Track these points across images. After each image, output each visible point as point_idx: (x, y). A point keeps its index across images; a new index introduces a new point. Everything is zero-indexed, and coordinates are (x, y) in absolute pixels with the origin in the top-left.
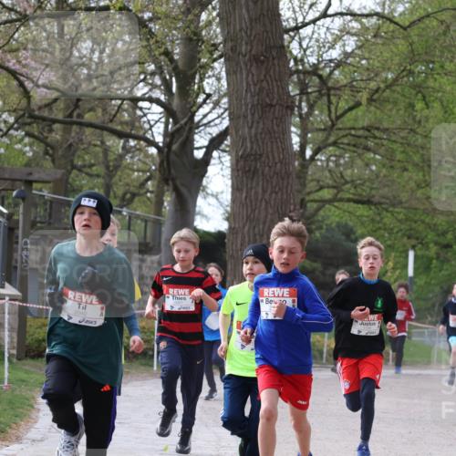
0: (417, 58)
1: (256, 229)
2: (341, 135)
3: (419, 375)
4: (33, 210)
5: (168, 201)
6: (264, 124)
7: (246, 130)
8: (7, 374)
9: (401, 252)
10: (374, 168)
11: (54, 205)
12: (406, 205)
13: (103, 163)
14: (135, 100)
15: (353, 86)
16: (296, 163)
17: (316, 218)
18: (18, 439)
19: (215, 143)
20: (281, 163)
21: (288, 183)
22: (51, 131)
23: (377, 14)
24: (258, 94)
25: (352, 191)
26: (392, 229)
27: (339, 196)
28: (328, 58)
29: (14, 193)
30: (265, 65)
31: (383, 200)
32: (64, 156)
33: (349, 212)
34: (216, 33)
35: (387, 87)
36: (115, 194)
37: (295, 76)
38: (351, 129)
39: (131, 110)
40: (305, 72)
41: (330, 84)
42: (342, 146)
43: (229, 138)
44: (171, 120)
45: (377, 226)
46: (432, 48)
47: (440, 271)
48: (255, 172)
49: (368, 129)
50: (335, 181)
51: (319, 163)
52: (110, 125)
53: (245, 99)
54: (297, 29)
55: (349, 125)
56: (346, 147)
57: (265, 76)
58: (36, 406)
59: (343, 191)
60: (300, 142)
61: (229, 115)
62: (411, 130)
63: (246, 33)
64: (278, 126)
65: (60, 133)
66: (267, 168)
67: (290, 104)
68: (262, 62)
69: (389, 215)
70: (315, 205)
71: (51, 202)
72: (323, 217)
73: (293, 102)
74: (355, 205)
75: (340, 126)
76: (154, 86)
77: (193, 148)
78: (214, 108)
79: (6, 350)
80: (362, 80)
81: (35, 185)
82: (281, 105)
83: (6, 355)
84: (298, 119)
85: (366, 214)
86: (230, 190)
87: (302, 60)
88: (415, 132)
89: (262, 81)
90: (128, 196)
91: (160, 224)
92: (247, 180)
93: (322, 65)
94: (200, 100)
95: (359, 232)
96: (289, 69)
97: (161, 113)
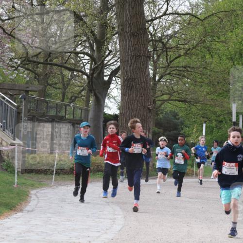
0: (207, 34)
1: (133, 114)
2: (172, 70)
3: (207, 181)
4: (29, 104)
5: (92, 101)
6: (136, 64)
7: (128, 67)
8: (16, 180)
9: (200, 124)
10: (187, 85)
11: (39, 102)
12: (202, 103)
13: (62, 82)
14: (77, 53)
15: (178, 47)
16: (152, 83)
17: (160, 109)
18: (21, 211)
19: (114, 73)
20: (144, 83)
21: (147, 92)
22: (37, 67)
23: (189, 14)
24: (134, 51)
25: (177, 96)
26: (195, 114)
27: (171, 98)
28: (166, 34)
29: (20, 96)
31: (192, 100)
32: (43, 79)
33: (176, 106)
34: (114, 22)
35: (193, 48)
36: (67, 96)
37: (151, 42)
38: (177, 67)
39: (74, 58)
40: (156, 41)
42: (173, 75)
43: (120, 71)
44: (93, 63)
45: (189, 112)
47: (218, 133)
48: (132, 87)
49: (185, 67)
50: (169, 91)
51: (162, 83)
52: (65, 65)
53: (128, 53)
54: (152, 20)
55: (176, 65)
57: (137, 42)
58: (29, 195)
59: (173, 95)
60: (153, 73)
61: (120, 61)
62: (205, 67)
63: (129, 22)
64: (143, 66)
65: (42, 68)
66: (138, 85)
68: (136, 36)
69: (194, 107)
70: (160, 103)
71: (37, 100)
72: (164, 108)
73: (150, 55)
74: (179, 103)
75: (172, 66)
76: (85, 47)
77: (103, 76)
78: (113, 57)
79: (16, 169)
80: (182, 44)
81: (30, 93)
82: (145, 56)
83: (16, 171)
84: (152, 62)
85: (183, 106)
86: (120, 95)
87: (154, 35)
88: (206, 69)
89: (136, 45)
90: (73, 98)
91: (88, 111)
92: (128, 91)
93: (163, 37)
94: (107, 54)
95: (180, 115)
96: (148, 39)
97: (89, 59)
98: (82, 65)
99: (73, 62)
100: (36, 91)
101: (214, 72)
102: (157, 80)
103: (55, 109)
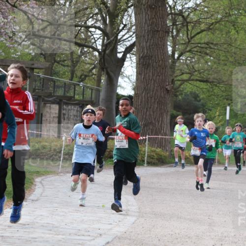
0: (233, 7)
1: (149, 95)
2: (193, 46)
4: (34, 83)
5: (103, 80)
6: (154, 40)
7: (145, 43)
9: (223, 107)
11: (45, 81)
12: (226, 83)
13: (70, 59)
14: (87, 27)
15: (200, 22)
16: (170, 61)
17: (179, 89)
19: (128, 50)
20: (162, 61)
21: (165, 71)
24: (151, 25)
25: (199, 75)
26: (218, 95)
27: (192, 78)
28: (187, 7)
30: (155, 10)
31: (215, 81)
33: (197, 87)
35: (216, 23)
36: (76, 75)
37: (170, 16)
38: (199, 43)
39: (85, 32)
40: (175, 14)
41: (188, 20)
42: (194, 52)
43: (135, 47)
44: (106, 38)
45: (211, 93)
46: (241, 2)
47: (243, 117)
48: (149, 65)
49: (207, 44)
51: (182, 61)
53: (145, 27)
55: (197, 42)
56: (196, 53)
57: (155, 16)
58: (34, 183)
59: (193, 75)
60: (172, 50)
61: (136, 36)
62: (230, 44)
64: (161, 42)
66: (155, 63)
67: (167, 30)
68: (154, 8)
69: (217, 88)
70: (179, 83)
71: (43, 79)
72: (183, 88)
73: (169, 30)
74: (200, 83)
75: (193, 42)
76: (97, 20)
77: (117, 52)
78: (128, 32)
80: (204, 18)
81: (35, 70)
82: (163, 31)
84: (171, 38)
85: (205, 87)
86: (135, 74)
87: (174, 7)
88: (231, 46)
89: (153, 18)
90: (83, 77)
91: (99, 91)
92: (144, 69)
93: (184, 11)
94: (121, 28)
95: (201, 97)
96: (167, 12)
97: (101, 34)
98: (93, 41)
99: (84, 37)
100: (42, 69)
101: (240, 49)
102: (176, 58)
103: (63, 89)
